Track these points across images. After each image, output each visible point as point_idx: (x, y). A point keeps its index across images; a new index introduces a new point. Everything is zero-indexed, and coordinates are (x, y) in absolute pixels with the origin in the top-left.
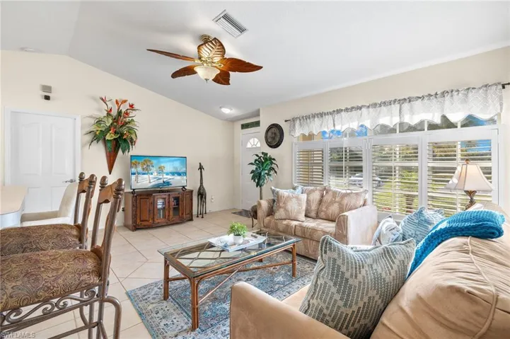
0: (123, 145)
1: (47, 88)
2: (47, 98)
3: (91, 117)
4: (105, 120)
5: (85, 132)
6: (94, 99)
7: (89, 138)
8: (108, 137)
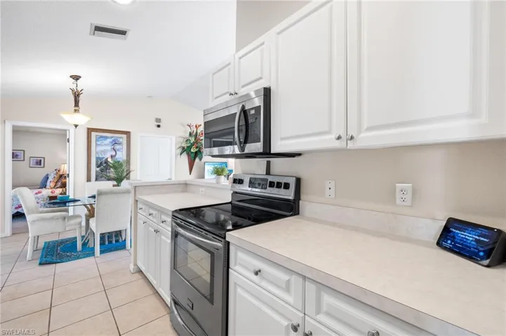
0: (199, 155)
1: (158, 120)
2: (159, 126)
3: (181, 137)
4: (190, 138)
5: (177, 147)
6: (183, 125)
7: (179, 151)
8: (192, 150)
